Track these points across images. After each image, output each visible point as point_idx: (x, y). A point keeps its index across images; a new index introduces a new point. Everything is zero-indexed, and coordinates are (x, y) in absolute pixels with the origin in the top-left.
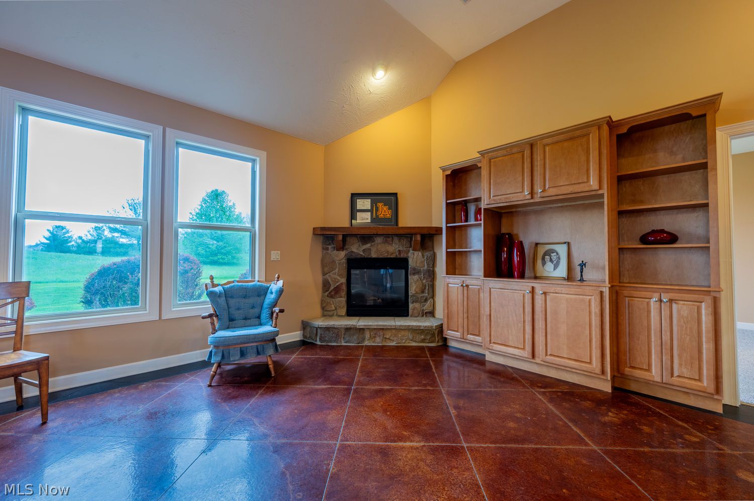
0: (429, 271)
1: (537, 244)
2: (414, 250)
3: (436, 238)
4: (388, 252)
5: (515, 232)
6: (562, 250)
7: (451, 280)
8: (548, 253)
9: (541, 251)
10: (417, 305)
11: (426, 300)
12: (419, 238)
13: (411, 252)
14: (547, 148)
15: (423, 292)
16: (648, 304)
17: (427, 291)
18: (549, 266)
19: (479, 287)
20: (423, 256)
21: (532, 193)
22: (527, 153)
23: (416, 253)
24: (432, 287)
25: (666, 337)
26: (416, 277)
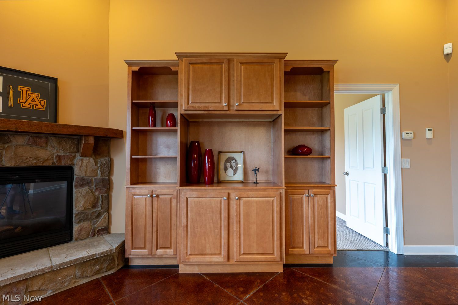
0: (103, 180)
1: (220, 152)
2: (84, 155)
3: (113, 143)
4: (37, 158)
5: (201, 141)
7: (137, 191)
8: (229, 160)
9: (224, 157)
10: (85, 224)
11: (99, 216)
12: (91, 140)
13: (78, 157)
14: (244, 68)
15: (94, 206)
16: (302, 198)
17: (100, 204)
18: (230, 171)
19: (171, 196)
20: (96, 163)
21: (229, 105)
22: (225, 66)
23: (86, 160)
24: (108, 200)
26: (85, 189)
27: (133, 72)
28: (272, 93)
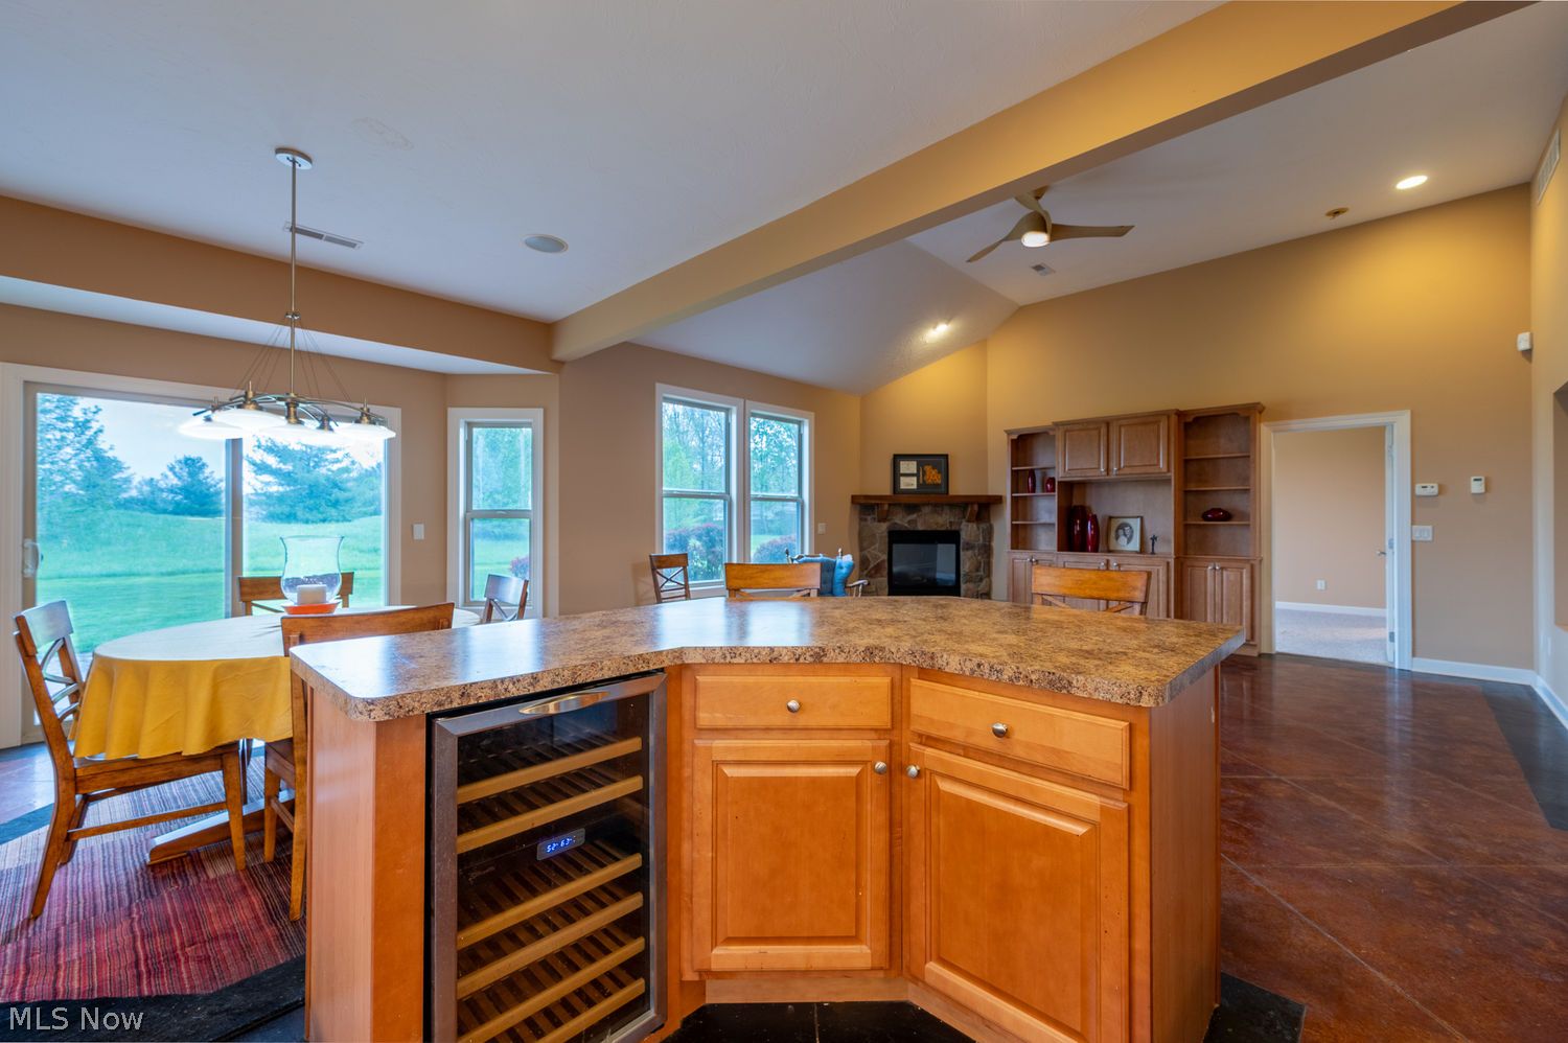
0: (985, 546)
1: (1111, 518)
2: (969, 521)
3: (993, 509)
4: (937, 524)
5: (1088, 503)
6: (1136, 524)
7: (1018, 556)
8: (1122, 527)
9: (1115, 524)
10: (971, 585)
11: (981, 580)
12: (976, 507)
13: (964, 523)
14: (1123, 430)
15: (977, 570)
16: (1206, 571)
17: (982, 569)
18: (1123, 540)
19: (1050, 562)
20: (978, 528)
21: (1108, 470)
22: (1103, 430)
23: (970, 525)
24: (988, 565)
25: (1218, 599)
26: (970, 553)
27: (1012, 441)
28: (1158, 454)
